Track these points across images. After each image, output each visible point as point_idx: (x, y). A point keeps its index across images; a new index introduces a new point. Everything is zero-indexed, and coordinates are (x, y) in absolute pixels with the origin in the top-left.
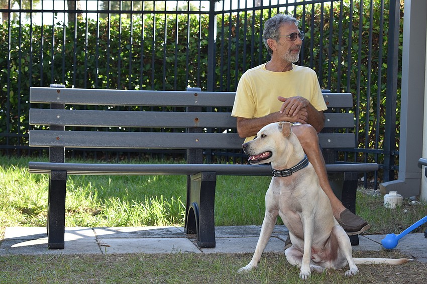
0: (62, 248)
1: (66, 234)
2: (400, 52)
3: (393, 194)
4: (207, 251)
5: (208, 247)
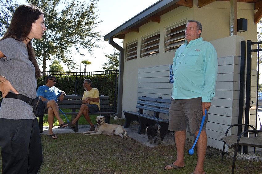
0: (42, 132)
1: (43, 129)
2: (118, 86)
3: (116, 117)
4: (77, 132)
5: (77, 131)
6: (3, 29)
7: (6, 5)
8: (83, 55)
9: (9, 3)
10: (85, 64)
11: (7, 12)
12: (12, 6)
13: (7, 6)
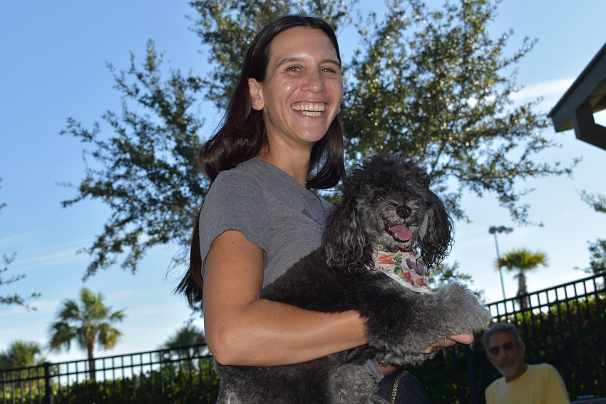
6: (141, 187)
7: (137, 91)
8: (502, 229)
9: (148, 80)
10: (515, 272)
11: (145, 118)
12: (159, 92)
13: (141, 94)
